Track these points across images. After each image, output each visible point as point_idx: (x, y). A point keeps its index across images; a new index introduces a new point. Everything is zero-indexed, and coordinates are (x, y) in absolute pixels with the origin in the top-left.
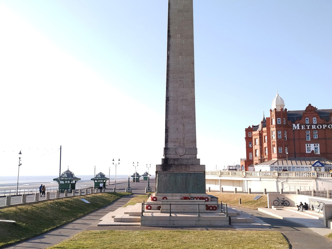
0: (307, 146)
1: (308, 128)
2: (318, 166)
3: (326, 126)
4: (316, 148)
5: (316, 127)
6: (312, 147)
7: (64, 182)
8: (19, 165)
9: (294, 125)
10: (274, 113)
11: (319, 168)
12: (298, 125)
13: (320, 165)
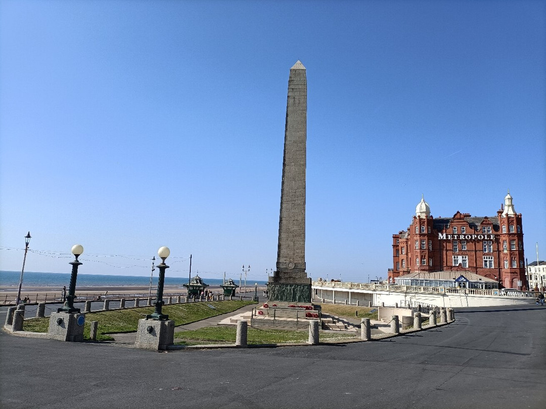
0: (455, 258)
1: (456, 238)
2: (462, 281)
3: (476, 236)
4: (463, 261)
5: (464, 237)
6: (460, 259)
7: (193, 288)
8: (153, 271)
9: (440, 234)
10: (417, 220)
11: (463, 283)
12: (444, 235)
13: (465, 280)
